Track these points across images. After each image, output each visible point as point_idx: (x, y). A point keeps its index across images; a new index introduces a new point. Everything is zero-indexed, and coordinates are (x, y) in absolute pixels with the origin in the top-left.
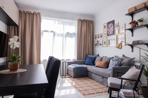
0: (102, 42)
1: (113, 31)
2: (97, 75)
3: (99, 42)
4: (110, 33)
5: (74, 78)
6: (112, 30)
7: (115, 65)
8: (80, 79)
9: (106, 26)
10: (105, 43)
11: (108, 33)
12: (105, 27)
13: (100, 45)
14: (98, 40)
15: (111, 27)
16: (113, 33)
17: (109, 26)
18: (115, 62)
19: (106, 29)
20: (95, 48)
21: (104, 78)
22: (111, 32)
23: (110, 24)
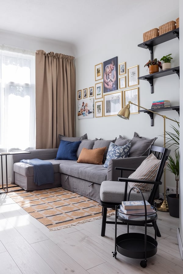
0: (94, 107)
1: (115, 82)
2: (81, 181)
3: (86, 106)
4: (108, 85)
5: (28, 191)
6: (113, 80)
7: (118, 154)
8: (44, 192)
9: (101, 71)
10: (100, 109)
11: (106, 85)
12: (98, 71)
13: (90, 113)
14: (83, 103)
15: (110, 73)
16: (114, 86)
17: (108, 70)
18: (118, 149)
19: (101, 77)
20: (79, 119)
21: (95, 185)
22: (111, 84)
23: (109, 65)
